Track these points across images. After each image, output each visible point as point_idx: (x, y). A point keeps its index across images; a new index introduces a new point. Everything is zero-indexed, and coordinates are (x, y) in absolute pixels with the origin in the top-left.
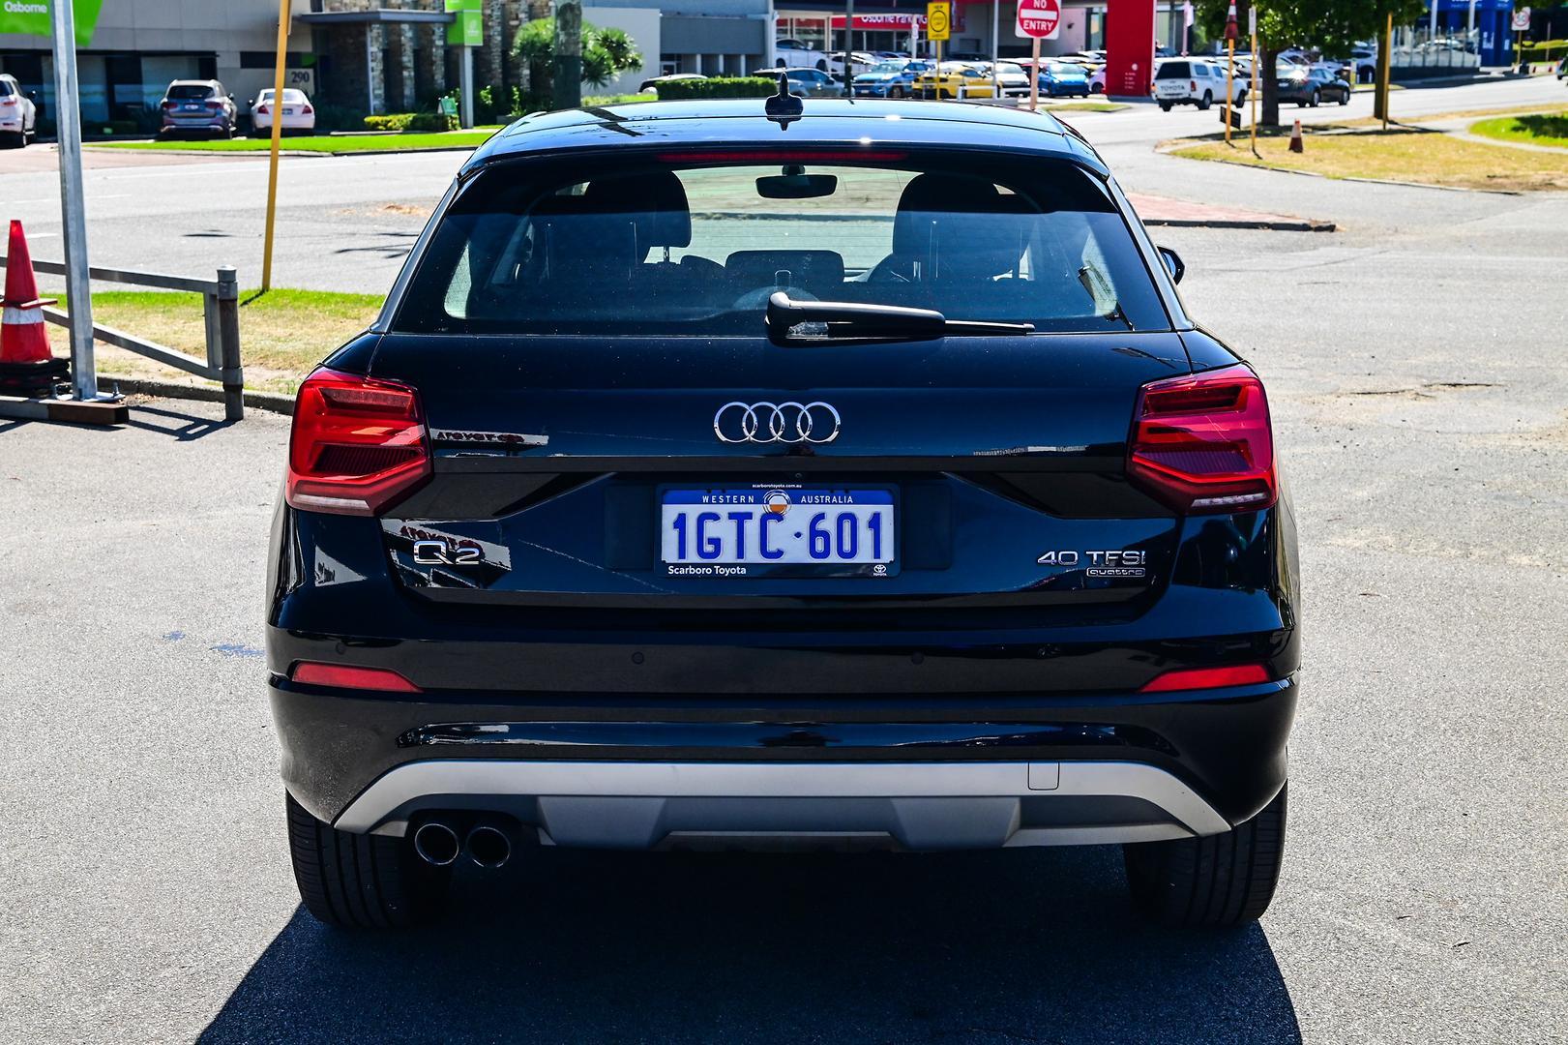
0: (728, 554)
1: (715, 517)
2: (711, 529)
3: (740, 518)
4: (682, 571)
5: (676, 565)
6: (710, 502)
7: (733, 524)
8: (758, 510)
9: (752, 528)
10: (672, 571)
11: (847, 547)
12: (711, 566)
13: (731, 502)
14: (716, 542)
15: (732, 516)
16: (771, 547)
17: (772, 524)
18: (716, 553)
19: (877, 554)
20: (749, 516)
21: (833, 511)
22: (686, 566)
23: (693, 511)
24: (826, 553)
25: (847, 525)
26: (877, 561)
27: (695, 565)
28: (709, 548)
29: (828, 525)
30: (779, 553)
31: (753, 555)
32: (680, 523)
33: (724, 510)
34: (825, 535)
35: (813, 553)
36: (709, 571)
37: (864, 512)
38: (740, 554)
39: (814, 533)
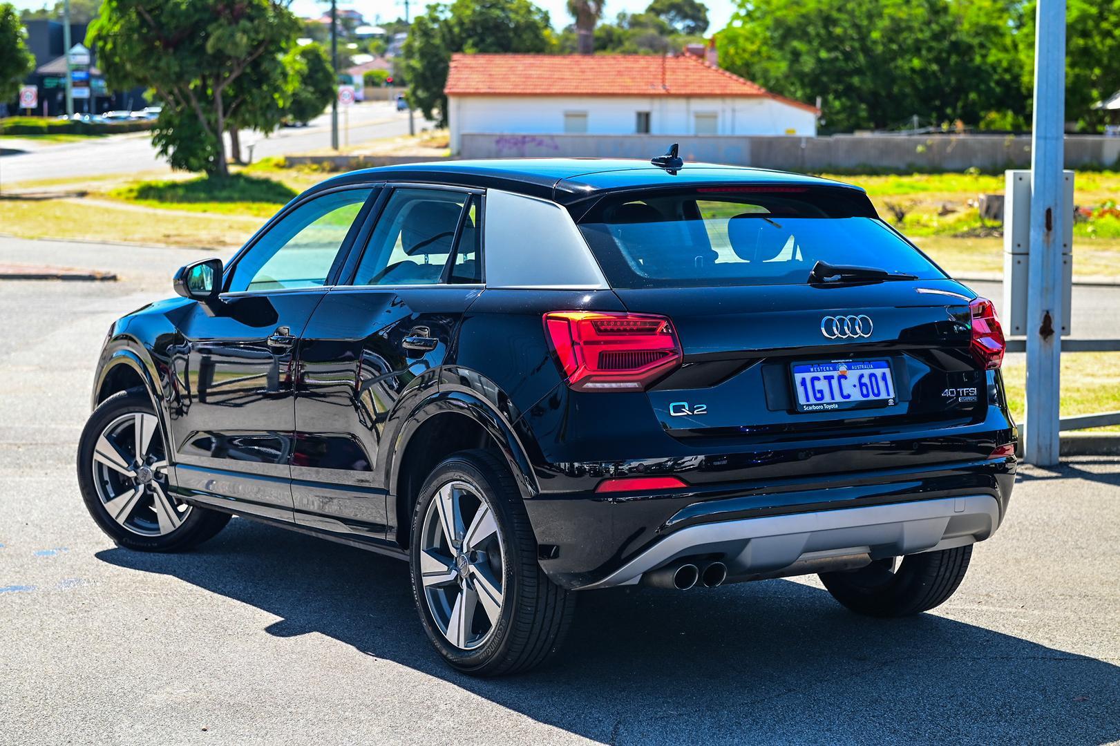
0: (827, 398)
1: (818, 379)
2: (818, 385)
3: (829, 378)
4: (810, 408)
5: (807, 405)
6: (814, 371)
7: (826, 382)
8: (836, 374)
9: (835, 382)
10: (806, 409)
11: (876, 391)
12: (822, 404)
13: (823, 371)
14: (821, 392)
15: (825, 378)
16: (845, 393)
17: (843, 380)
18: (822, 398)
19: (889, 395)
20: (832, 377)
21: (866, 372)
22: (811, 405)
23: (808, 376)
24: (867, 395)
25: (873, 379)
26: (889, 397)
27: (815, 405)
28: (819, 395)
29: (866, 380)
30: (849, 396)
31: (838, 398)
32: (804, 381)
33: (821, 375)
34: (865, 385)
35: (863, 396)
36: (822, 407)
37: (878, 372)
38: (833, 398)
39: (862, 385)
